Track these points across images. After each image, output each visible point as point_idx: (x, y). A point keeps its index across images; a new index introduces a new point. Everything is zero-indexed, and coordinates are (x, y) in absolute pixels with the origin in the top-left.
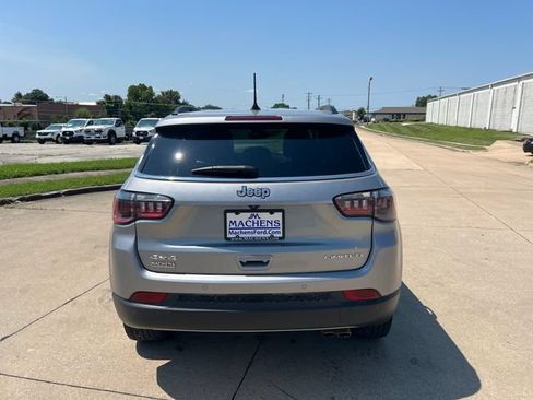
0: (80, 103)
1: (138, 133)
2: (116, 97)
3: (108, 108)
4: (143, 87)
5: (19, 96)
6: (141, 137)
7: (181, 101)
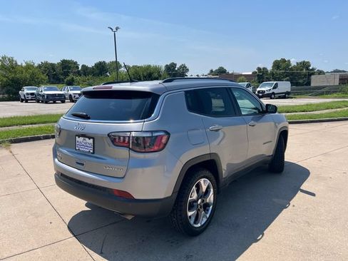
0: (243, 74)
1: (259, 92)
2: (264, 68)
3: (258, 75)
4: (284, 61)
5: (212, 71)
6: (260, 95)
7: (311, 68)
